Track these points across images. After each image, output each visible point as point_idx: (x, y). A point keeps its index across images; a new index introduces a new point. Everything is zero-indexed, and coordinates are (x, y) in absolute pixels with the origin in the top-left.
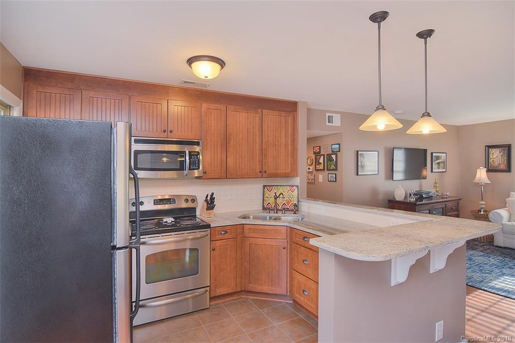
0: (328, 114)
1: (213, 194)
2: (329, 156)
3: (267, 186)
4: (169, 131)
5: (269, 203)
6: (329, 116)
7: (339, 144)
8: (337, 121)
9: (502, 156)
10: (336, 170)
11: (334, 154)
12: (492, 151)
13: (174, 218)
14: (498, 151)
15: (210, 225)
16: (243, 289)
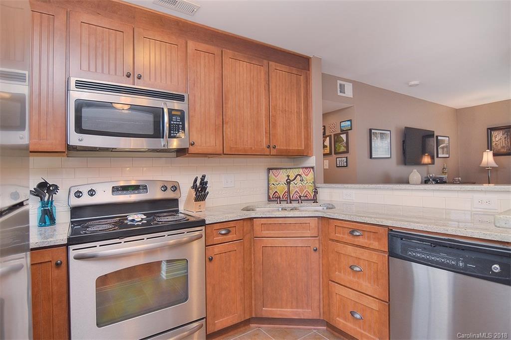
0: (339, 82)
1: (204, 177)
2: (337, 136)
3: (272, 169)
4: (136, 76)
5: (276, 192)
6: (341, 85)
7: (350, 120)
8: (349, 92)
9: (505, 138)
10: (347, 152)
11: (343, 134)
12: (494, 133)
13: (145, 214)
14: (501, 133)
15: (204, 221)
16: (254, 316)
